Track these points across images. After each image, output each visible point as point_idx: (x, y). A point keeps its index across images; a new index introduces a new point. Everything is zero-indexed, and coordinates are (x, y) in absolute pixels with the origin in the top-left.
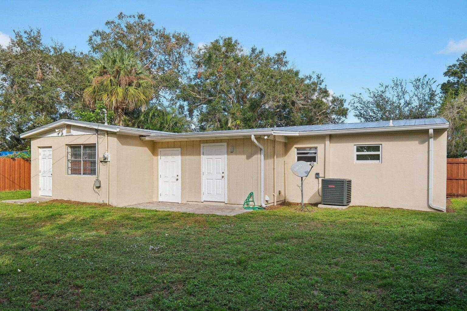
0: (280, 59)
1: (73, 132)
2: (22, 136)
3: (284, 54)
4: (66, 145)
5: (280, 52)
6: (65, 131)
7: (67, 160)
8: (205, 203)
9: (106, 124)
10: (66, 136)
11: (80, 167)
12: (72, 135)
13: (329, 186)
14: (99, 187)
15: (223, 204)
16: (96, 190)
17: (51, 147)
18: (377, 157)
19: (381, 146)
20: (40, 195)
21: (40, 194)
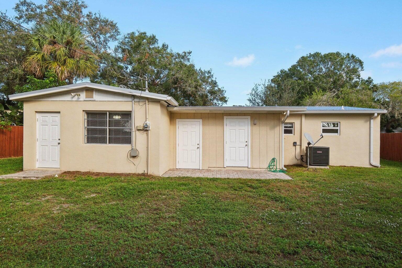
0: (184, 56)
1: (96, 97)
2: (12, 98)
3: (190, 53)
4: (83, 111)
5: (187, 51)
6: (83, 96)
7: (84, 127)
8: (227, 168)
9: (147, 91)
10: (84, 101)
11: (105, 136)
12: (94, 101)
13: (318, 152)
14: (134, 157)
15: (246, 169)
16: (132, 159)
17: (59, 112)
18: (336, 131)
19: (339, 123)
20: (37, 167)
21: (38, 165)
